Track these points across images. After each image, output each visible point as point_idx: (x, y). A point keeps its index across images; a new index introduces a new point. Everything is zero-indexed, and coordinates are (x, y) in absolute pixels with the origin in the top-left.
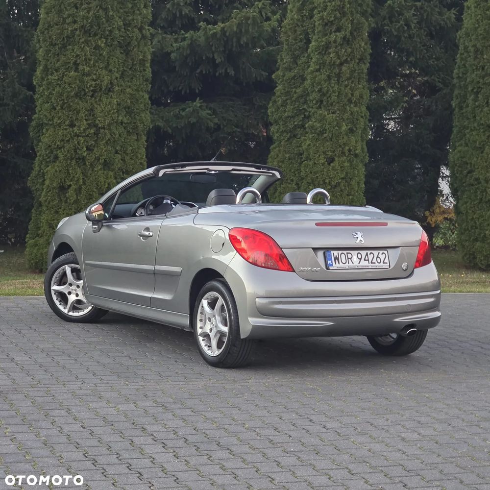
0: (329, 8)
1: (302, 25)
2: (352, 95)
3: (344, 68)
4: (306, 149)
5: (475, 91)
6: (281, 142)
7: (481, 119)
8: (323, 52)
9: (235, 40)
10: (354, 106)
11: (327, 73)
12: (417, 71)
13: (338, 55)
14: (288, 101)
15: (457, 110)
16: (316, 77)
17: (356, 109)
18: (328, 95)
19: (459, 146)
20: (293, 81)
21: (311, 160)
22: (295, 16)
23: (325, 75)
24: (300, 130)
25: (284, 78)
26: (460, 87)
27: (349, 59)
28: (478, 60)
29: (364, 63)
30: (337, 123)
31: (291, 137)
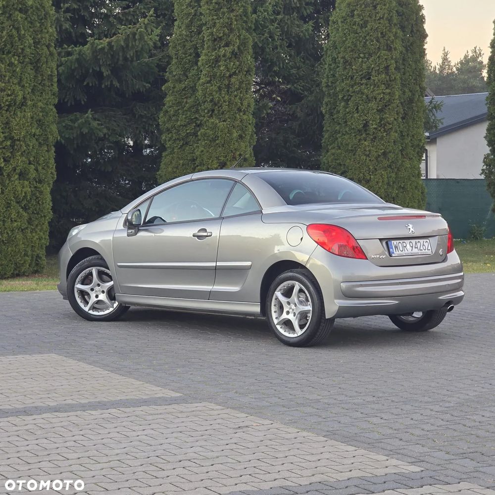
0: (218, 25)
1: (190, 40)
2: (242, 104)
3: (233, 80)
4: (200, 155)
5: (345, 98)
6: (173, 149)
7: (352, 124)
8: (214, 66)
9: (121, 54)
10: (243, 114)
11: (218, 85)
12: (280, 80)
13: (228, 68)
14: (180, 111)
15: (327, 116)
16: (207, 89)
17: (245, 117)
18: (219, 105)
19: (331, 149)
20: (184, 92)
21: (204, 165)
22: (184, 32)
23: (216, 87)
24: (192, 138)
25: (175, 90)
26: (329, 95)
27: (237, 72)
28: (347, 70)
29: (250, 74)
30: (228, 130)
31: (183, 144)
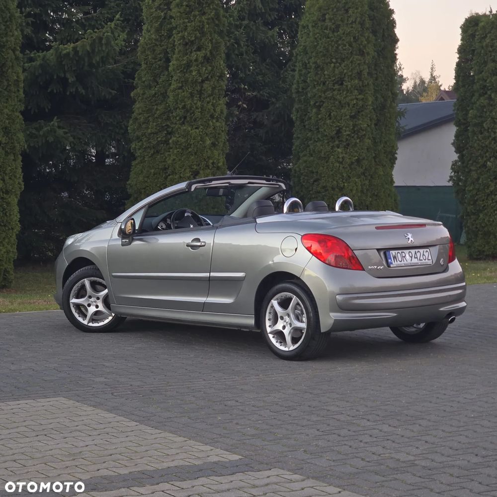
0: (189, 29)
1: (160, 45)
2: (214, 110)
3: (205, 85)
4: (172, 164)
6: (144, 158)
7: (325, 130)
8: (185, 71)
9: (86, 59)
10: (216, 121)
11: (190, 91)
13: (200, 73)
14: (150, 118)
16: (178, 95)
17: (218, 124)
18: (192, 111)
19: (303, 156)
20: (154, 99)
21: (176, 174)
22: (153, 36)
23: (188, 93)
24: (163, 146)
25: (145, 96)
26: (300, 101)
27: (209, 77)
28: (319, 76)
29: (222, 80)
30: (201, 138)
31: (154, 153)
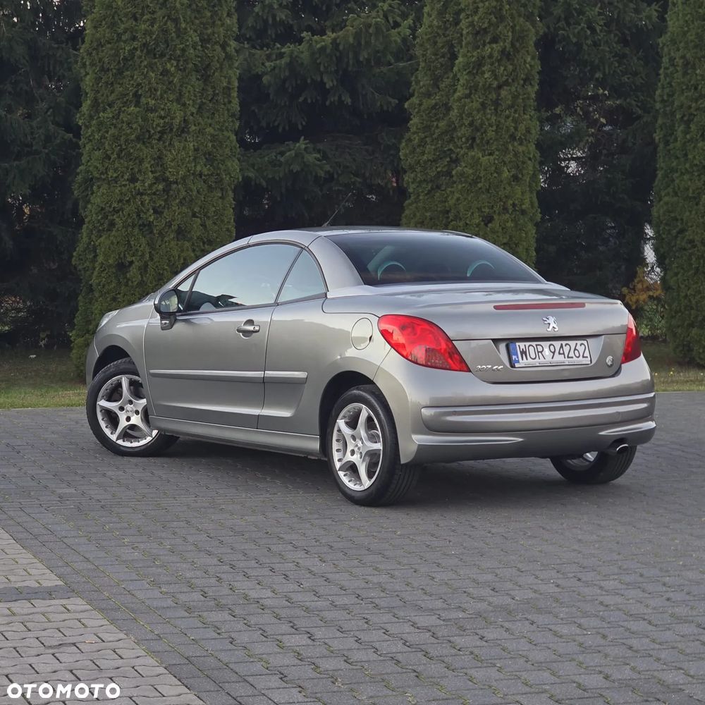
0: (481, 11)
1: (444, 34)
2: (516, 129)
3: (503, 93)
4: (455, 204)
5: (685, 118)
6: (419, 196)
7: (694, 157)
8: (475, 71)
9: (351, 55)
10: (519, 144)
11: (481, 100)
12: (606, 92)
13: (496, 75)
14: (427, 139)
15: (661, 146)
16: (465, 106)
17: (521, 149)
18: (483, 130)
19: (665, 195)
20: (434, 111)
21: (461, 219)
22: (435, 23)
23: (478, 103)
24: (445, 179)
25: (422, 108)
26: (665, 114)
27: (510, 80)
28: (689, 76)
29: (531, 84)
30: (496, 168)
31: (432, 189)
